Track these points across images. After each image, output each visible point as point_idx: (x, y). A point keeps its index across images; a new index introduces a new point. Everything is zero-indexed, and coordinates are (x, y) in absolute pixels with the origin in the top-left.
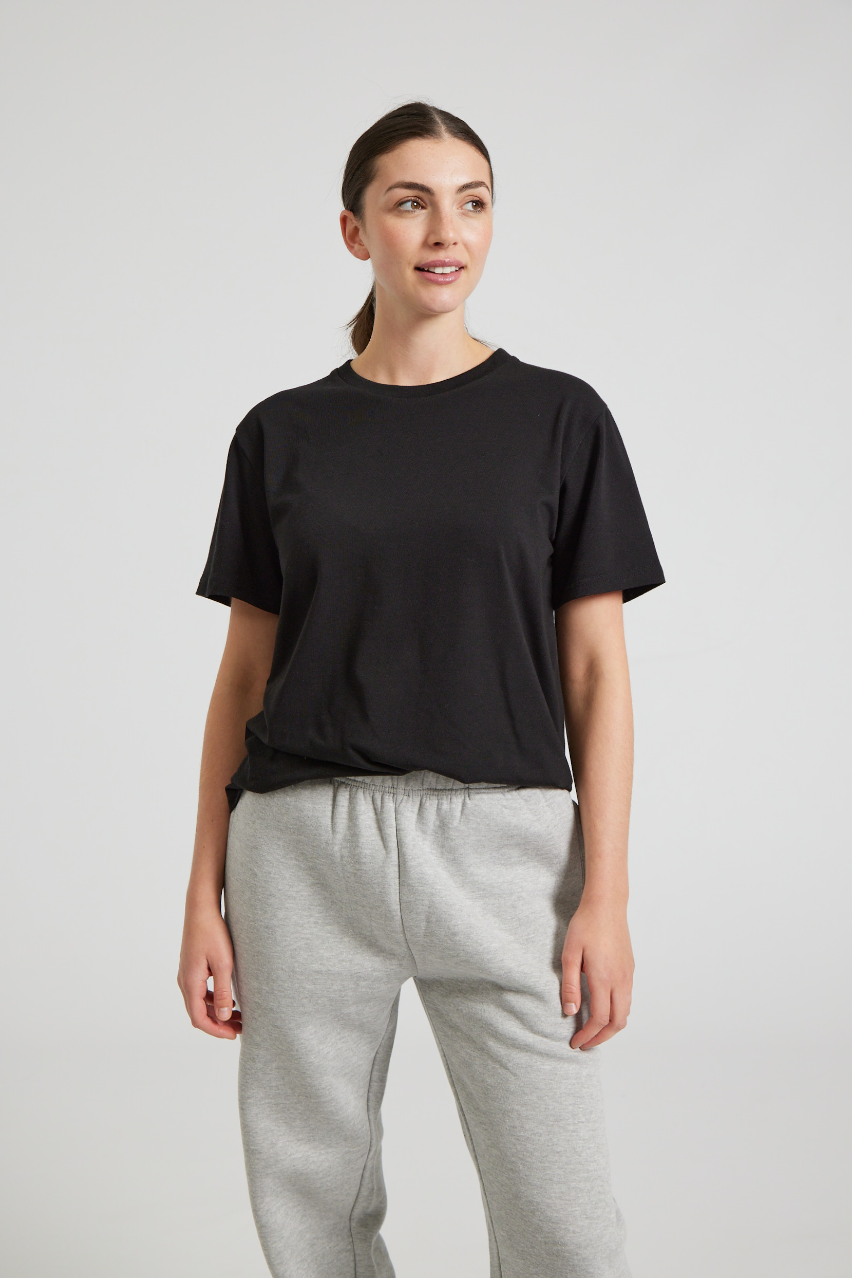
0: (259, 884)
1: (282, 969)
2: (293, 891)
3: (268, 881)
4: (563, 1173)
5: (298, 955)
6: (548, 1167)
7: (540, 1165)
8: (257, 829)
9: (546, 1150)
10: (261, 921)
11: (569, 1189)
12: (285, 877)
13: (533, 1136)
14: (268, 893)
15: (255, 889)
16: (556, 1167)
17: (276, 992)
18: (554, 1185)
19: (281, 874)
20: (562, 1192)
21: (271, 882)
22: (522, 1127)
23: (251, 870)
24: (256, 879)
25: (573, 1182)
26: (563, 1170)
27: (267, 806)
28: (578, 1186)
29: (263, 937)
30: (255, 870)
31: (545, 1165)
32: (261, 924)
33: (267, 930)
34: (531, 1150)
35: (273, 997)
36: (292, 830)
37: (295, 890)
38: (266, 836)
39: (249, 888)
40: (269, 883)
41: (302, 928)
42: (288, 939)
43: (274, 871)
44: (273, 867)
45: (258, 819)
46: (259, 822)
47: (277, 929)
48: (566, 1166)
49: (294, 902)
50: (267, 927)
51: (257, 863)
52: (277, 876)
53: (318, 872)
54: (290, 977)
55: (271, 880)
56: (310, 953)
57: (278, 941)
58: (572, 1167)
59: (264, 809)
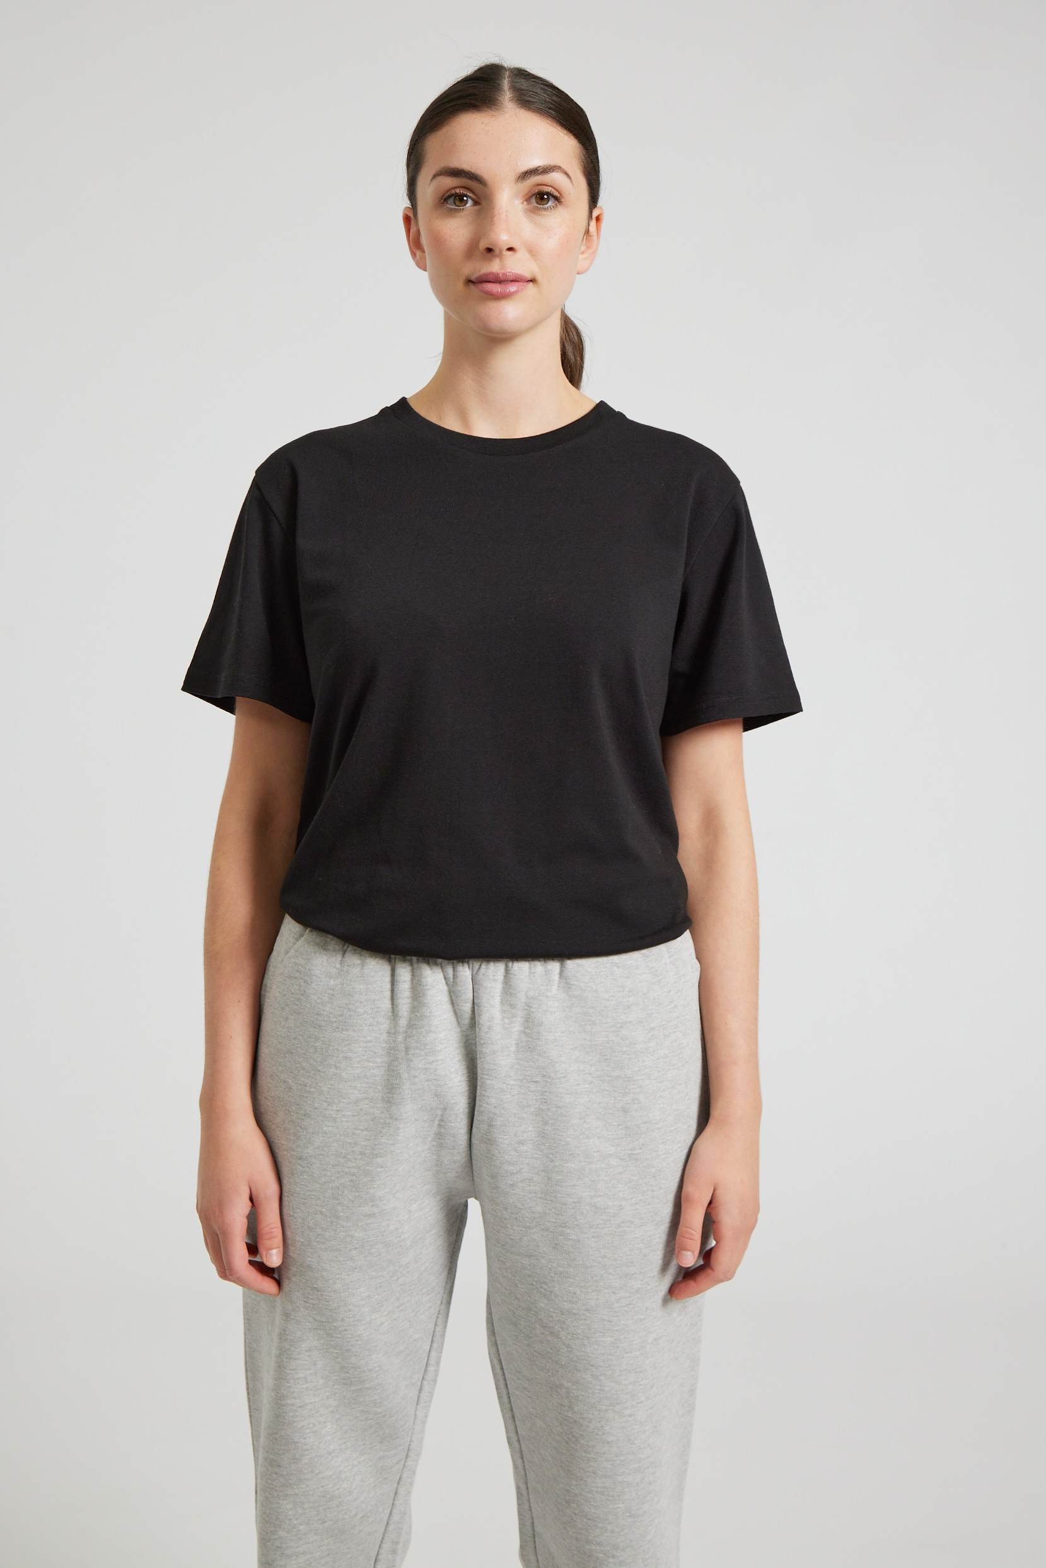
0: (293, 1100)
1: (321, 1213)
2: (332, 1110)
3: (303, 1096)
4: (610, 1466)
5: (341, 1195)
6: (593, 1458)
7: (584, 1454)
8: (291, 1028)
9: (595, 1439)
10: (293, 1150)
11: (614, 1483)
12: (322, 1091)
13: (581, 1420)
14: (302, 1112)
15: (289, 1107)
16: (603, 1459)
17: (315, 1244)
18: (597, 1478)
19: (317, 1087)
20: (605, 1487)
21: (307, 1097)
22: (570, 1407)
23: (285, 1082)
24: (290, 1094)
25: (620, 1476)
26: (612, 1462)
27: (302, 995)
28: (625, 1479)
29: (295, 1172)
30: (290, 1081)
31: (590, 1456)
32: (293, 1153)
33: (300, 1162)
34: (577, 1435)
35: (310, 1250)
36: (334, 1025)
37: (335, 1108)
38: (302, 1036)
39: (282, 1106)
40: (304, 1099)
41: (346, 1159)
42: (328, 1173)
43: (310, 1083)
44: (309, 1077)
45: (292, 1014)
46: (293, 1017)
47: (314, 1160)
48: (615, 1459)
49: (333, 1124)
50: (301, 1159)
51: (292, 1072)
52: (312, 1090)
53: (366, 1080)
54: (332, 1223)
55: (306, 1095)
56: (357, 1194)
57: (316, 1176)
58: (622, 1458)
59: (298, 1000)
